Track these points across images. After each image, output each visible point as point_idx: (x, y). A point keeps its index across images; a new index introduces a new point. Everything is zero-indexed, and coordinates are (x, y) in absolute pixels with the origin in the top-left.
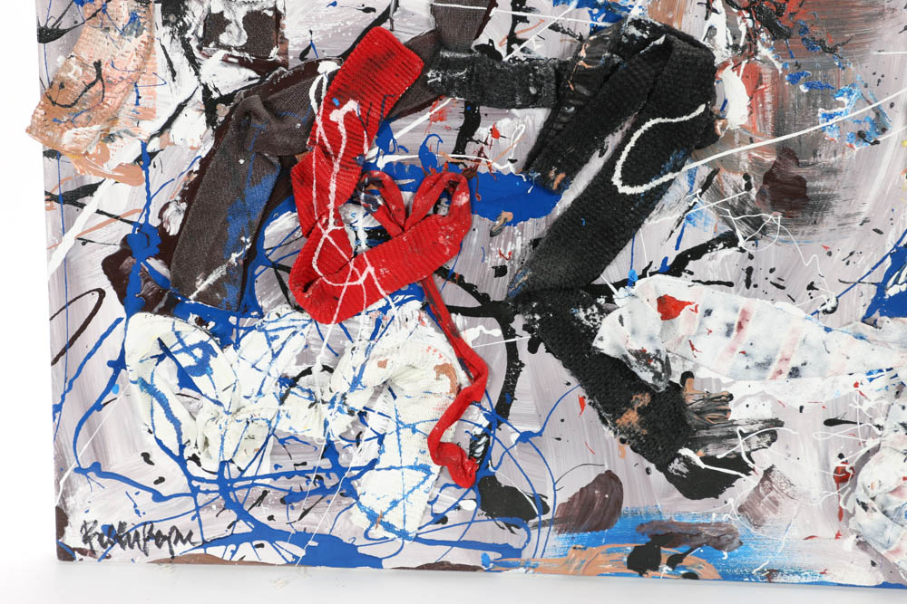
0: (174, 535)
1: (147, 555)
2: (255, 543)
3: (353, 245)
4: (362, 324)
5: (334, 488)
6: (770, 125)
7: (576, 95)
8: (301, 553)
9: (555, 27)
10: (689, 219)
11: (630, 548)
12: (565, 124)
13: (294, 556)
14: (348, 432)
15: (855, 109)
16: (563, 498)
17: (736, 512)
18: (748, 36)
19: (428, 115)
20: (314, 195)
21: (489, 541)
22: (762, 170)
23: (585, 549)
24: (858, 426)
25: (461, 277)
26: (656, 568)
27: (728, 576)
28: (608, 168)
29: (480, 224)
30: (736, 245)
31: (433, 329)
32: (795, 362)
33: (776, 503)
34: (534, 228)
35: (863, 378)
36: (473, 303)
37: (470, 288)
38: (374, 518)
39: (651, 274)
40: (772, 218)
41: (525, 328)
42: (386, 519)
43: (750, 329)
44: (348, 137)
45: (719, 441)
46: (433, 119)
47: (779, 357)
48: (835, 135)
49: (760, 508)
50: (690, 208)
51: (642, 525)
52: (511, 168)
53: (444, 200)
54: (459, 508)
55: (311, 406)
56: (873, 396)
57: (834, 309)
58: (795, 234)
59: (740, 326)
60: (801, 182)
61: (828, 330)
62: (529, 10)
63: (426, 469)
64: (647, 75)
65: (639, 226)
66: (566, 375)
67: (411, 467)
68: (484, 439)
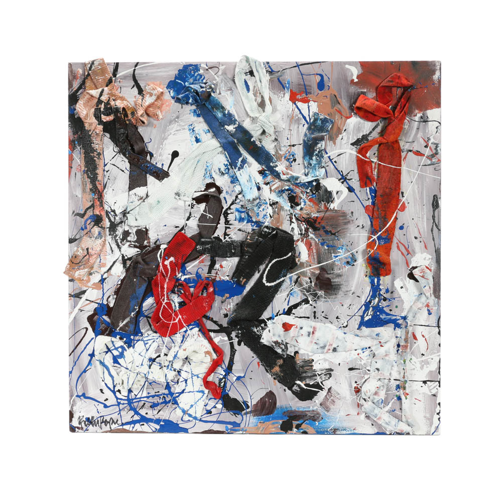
0: (111, 421)
1: (101, 429)
2: (141, 423)
3: (174, 308)
4: (178, 337)
5: (170, 401)
6: (316, 260)
7: (247, 252)
8: (158, 427)
9: (239, 230)
10: (291, 294)
11: (281, 422)
12: (245, 262)
13: (156, 429)
14: (174, 379)
15: (344, 254)
16: (254, 402)
17: (319, 406)
18: (305, 230)
19: (198, 261)
20: (160, 290)
21: (228, 421)
22: (315, 276)
23: (264, 423)
24: (361, 370)
25: (212, 318)
26: (291, 430)
27: (320, 432)
28: (261, 277)
29: (218, 299)
30: (309, 303)
31: (203, 338)
32: (335, 346)
33: (334, 401)
34: (237, 299)
35: (360, 351)
36: (217, 328)
37: (215, 322)
38: (184, 412)
39: (280, 315)
40: (321, 293)
41: (236, 336)
42: (189, 412)
43: (317, 334)
44: (171, 270)
45: (310, 377)
46: (200, 262)
47: (328, 344)
48: (339, 263)
49: (328, 403)
50: (291, 290)
51: (285, 412)
52: (228, 278)
53: (205, 291)
54: (216, 407)
55: (160, 368)
56: (365, 358)
57: (347, 326)
58: (329, 298)
59: (313, 333)
60: (329, 279)
61: (345, 333)
62: (231, 225)
63: (203, 392)
64: (271, 244)
65: (273, 297)
66: (251, 354)
67: (197, 391)
68: (224, 380)
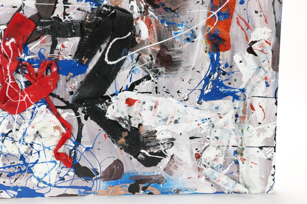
3: (20, 87)
4: (27, 114)
5: (25, 170)
6: (156, 38)
7: (88, 32)
8: (16, 193)
9: (79, 9)
10: (133, 71)
11: (128, 185)
12: (86, 42)
13: (14, 195)
14: (28, 151)
15: (184, 31)
16: (103, 169)
17: (163, 171)
18: (145, 8)
19: (39, 42)
21: (80, 185)
22: (156, 53)
23: (113, 186)
24: (201, 139)
25: (59, 96)
26: (138, 192)
27: (164, 192)
28: (103, 56)
29: (62, 78)
30: (151, 79)
31: (52, 114)
32: (176, 118)
33: (176, 167)
34: (81, 78)
35: (201, 122)
36: (64, 104)
37: (62, 100)
38: (39, 180)
39: (123, 91)
40: (162, 69)
41: (82, 112)
42: (44, 180)
43: (159, 108)
44: (13, 51)
45: (154, 146)
46: (41, 43)
47: (170, 117)
48: (179, 40)
49: (171, 169)
50: (133, 68)
51: (131, 177)
52: (70, 58)
53: (49, 70)
54: (68, 175)
55: (13, 143)
56: (205, 128)
57: (187, 99)
58: (170, 74)
59: (155, 107)
60: (170, 56)
61: (186, 106)
62: (69, 4)
63: (55, 162)
64: (110, 23)
65: (116, 75)
66: (98, 127)
67: (50, 162)
68: (74, 151)
